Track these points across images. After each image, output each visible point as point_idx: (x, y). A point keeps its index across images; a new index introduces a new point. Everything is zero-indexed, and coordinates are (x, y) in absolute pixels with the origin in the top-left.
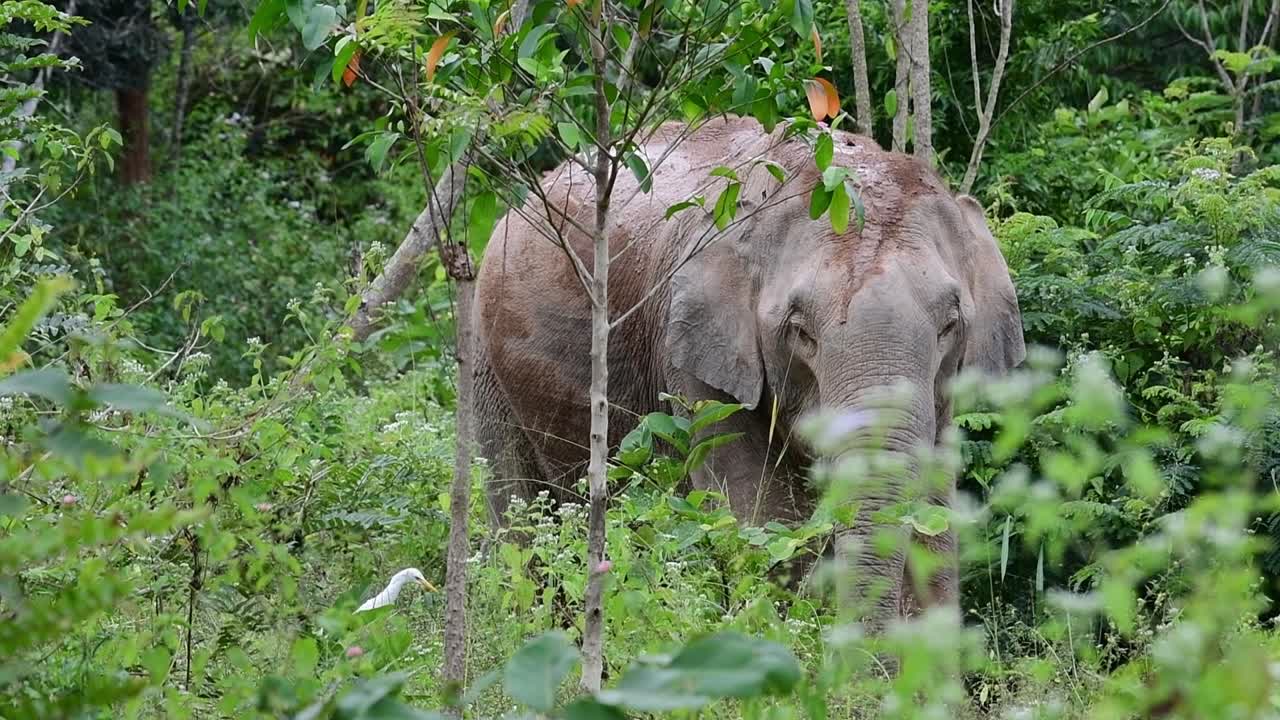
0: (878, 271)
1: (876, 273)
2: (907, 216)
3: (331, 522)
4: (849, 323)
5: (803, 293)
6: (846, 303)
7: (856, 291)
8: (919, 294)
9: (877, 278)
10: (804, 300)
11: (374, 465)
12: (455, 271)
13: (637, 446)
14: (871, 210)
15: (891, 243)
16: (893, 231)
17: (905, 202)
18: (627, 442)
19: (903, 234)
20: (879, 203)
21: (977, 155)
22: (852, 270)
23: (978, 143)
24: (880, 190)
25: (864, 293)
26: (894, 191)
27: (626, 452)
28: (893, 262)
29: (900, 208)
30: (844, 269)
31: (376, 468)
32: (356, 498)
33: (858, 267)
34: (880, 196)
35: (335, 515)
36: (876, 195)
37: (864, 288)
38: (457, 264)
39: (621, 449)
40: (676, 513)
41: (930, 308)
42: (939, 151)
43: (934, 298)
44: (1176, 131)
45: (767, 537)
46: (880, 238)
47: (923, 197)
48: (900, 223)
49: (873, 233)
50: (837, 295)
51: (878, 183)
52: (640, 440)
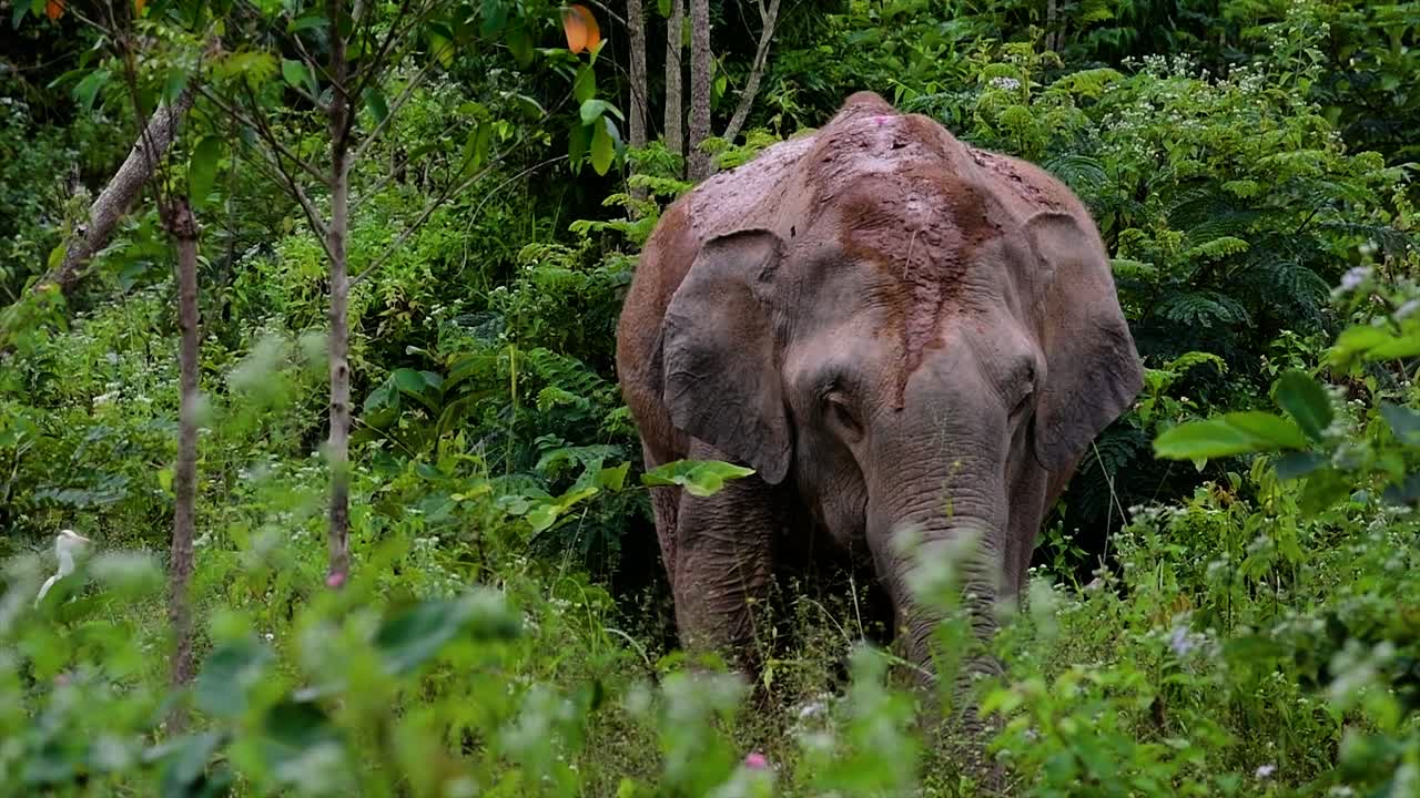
0: (938, 344)
1: (937, 347)
2: (971, 270)
3: (41, 502)
4: (906, 410)
5: (848, 371)
6: (902, 386)
7: (914, 368)
8: (987, 369)
9: (938, 354)
10: (850, 379)
11: (88, 438)
12: (177, 230)
13: (383, 406)
14: (928, 263)
15: (953, 305)
16: (955, 290)
17: (967, 250)
18: (371, 402)
19: (966, 293)
20: (936, 253)
21: (760, 60)
22: (906, 342)
23: (761, 46)
24: (937, 236)
25: (923, 373)
26: (953, 234)
27: (370, 413)
28: (955, 330)
29: (961, 260)
30: (897, 339)
31: (90, 442)
32: (69, 475)
33: (914, 337)
34: (935, 243)
35: (46, 493)
36: (932, 242)
37: (923, 365)
38: (179, 221)
39: (365, 410)
40: (425, 481)
41: (1001, 387)
42: (718, 56)
43: (1006, 374)
44: (981, 19)
45: (527, 505)
46: (938, 298)
47: (988, 243)
48: (965, 278)
49: (931, 291)
50: (890, 373)
51: (933, 227)
52: (386, 399)
